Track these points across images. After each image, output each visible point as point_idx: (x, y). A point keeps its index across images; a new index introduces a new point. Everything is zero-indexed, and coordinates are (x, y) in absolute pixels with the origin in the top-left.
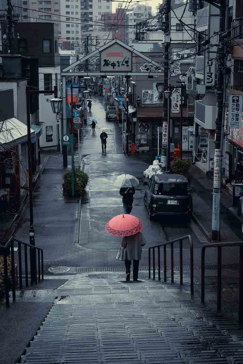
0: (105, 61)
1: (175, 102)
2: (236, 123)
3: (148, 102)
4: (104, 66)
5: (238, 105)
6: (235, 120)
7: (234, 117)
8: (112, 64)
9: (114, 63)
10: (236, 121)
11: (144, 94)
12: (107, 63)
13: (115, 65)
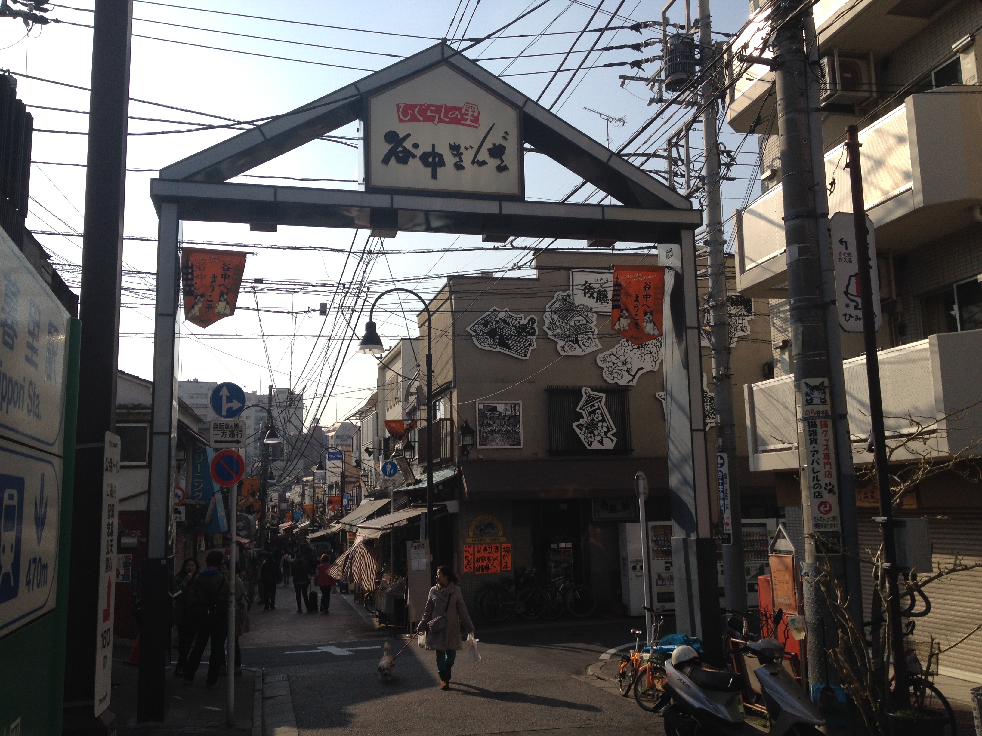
0: (392, 137)
3: (497, 443)
4: (386, 161)
11: (482, 415)
12: (398, 149)
13: (442, 163)
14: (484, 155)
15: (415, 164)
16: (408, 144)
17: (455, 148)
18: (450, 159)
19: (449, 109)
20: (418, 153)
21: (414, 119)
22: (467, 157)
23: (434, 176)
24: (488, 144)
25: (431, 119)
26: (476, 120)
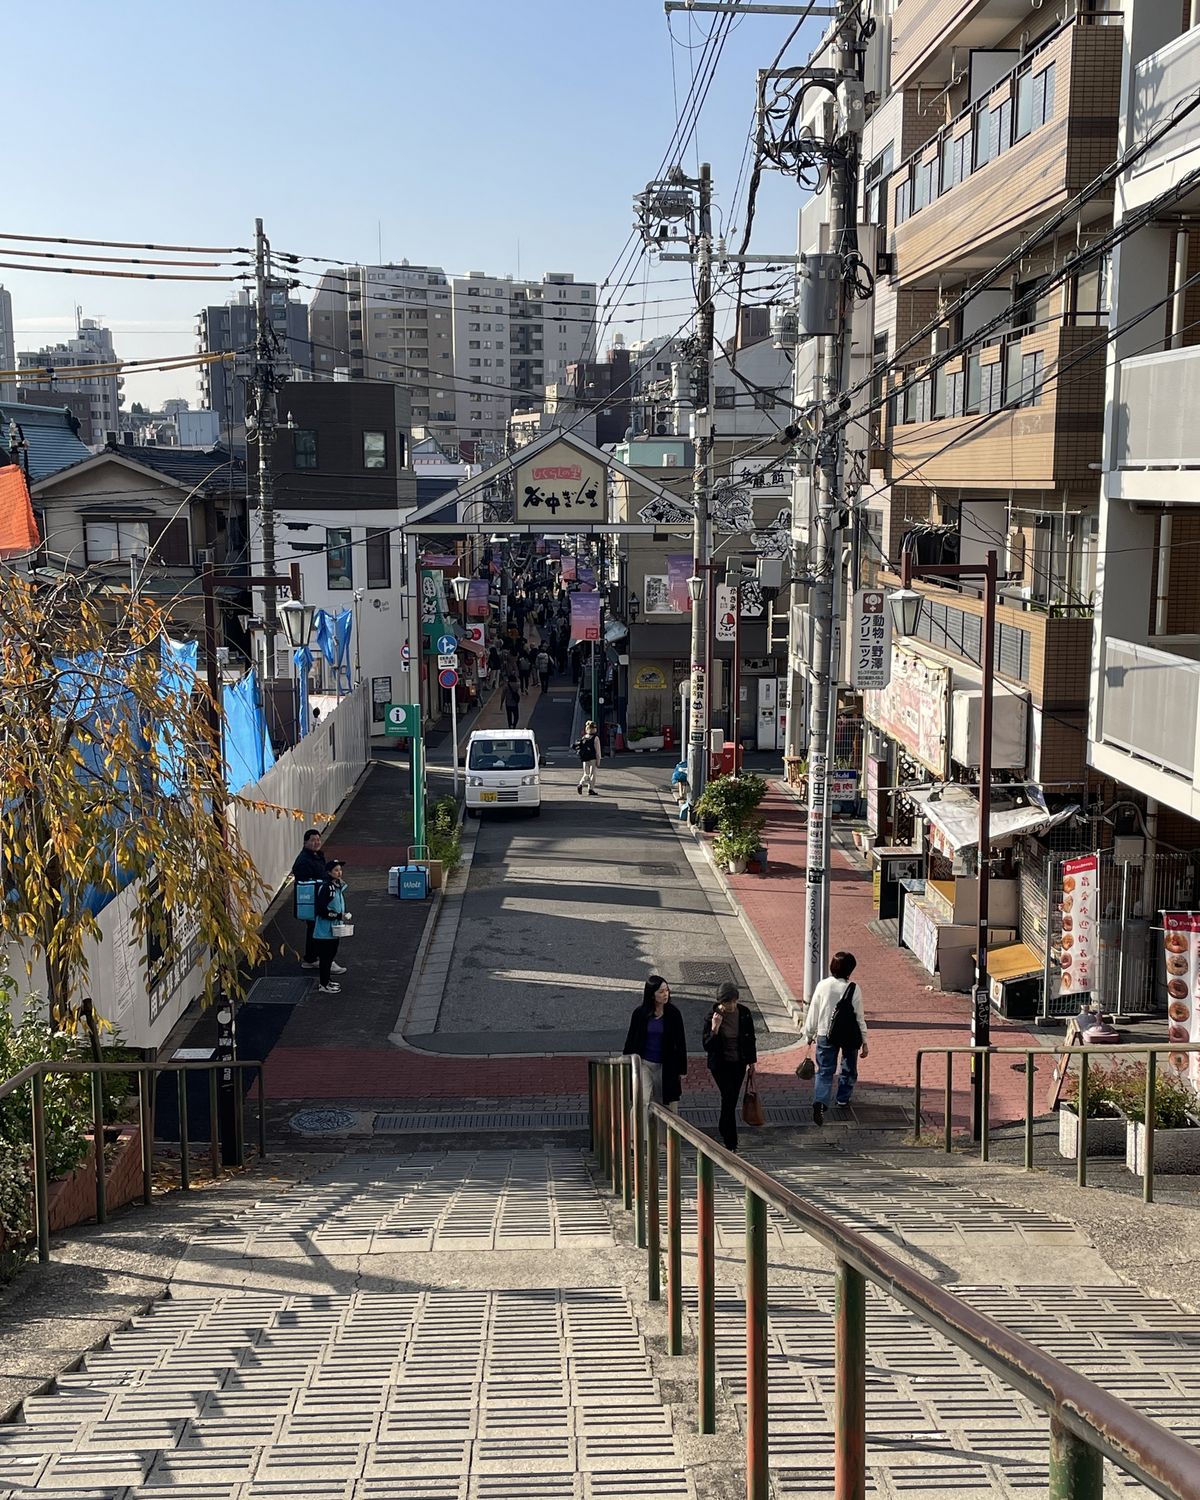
0: (529, 490)
1: (728, 610)
2: (875, 673)
3: (660, 609)
4: (526, 505)
5: (878, 621)
6: (870, 664)
7: (869, 657)
8: (548, 501)
9: (553, 498)
10: (875, 669)
11: (649, 586)
12: (533, 498)
13: (558, 504)
14: (583, 497)
15: (542, 505)
16: (538, 494)
17: (566, 494)
18: (562, 501)
19: (563, 469)
20: (544, 498)
21: (542, 478)
22: (573, 499)
23: (553, 512)
24: (586, 491)
25: (552, 477)
26: (579, 475)
